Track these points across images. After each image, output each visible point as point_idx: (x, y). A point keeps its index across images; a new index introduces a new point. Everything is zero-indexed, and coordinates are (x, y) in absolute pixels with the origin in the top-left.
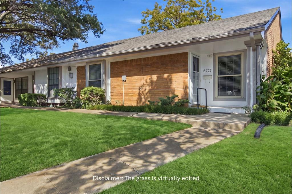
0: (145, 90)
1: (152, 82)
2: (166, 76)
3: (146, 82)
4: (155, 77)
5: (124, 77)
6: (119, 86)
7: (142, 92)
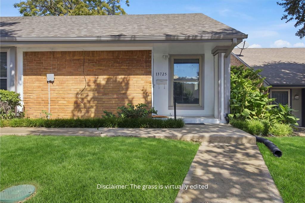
0: (88, 96)
1: (98, 85)
2: (120, 78)
3: (89, 86)
4: (102, 80)
5: (50, 77)
6: (40, 89)
7: (83, 99)
